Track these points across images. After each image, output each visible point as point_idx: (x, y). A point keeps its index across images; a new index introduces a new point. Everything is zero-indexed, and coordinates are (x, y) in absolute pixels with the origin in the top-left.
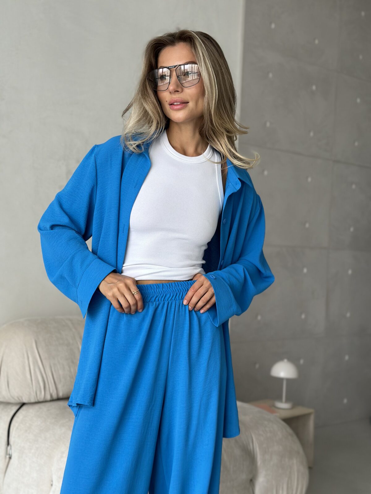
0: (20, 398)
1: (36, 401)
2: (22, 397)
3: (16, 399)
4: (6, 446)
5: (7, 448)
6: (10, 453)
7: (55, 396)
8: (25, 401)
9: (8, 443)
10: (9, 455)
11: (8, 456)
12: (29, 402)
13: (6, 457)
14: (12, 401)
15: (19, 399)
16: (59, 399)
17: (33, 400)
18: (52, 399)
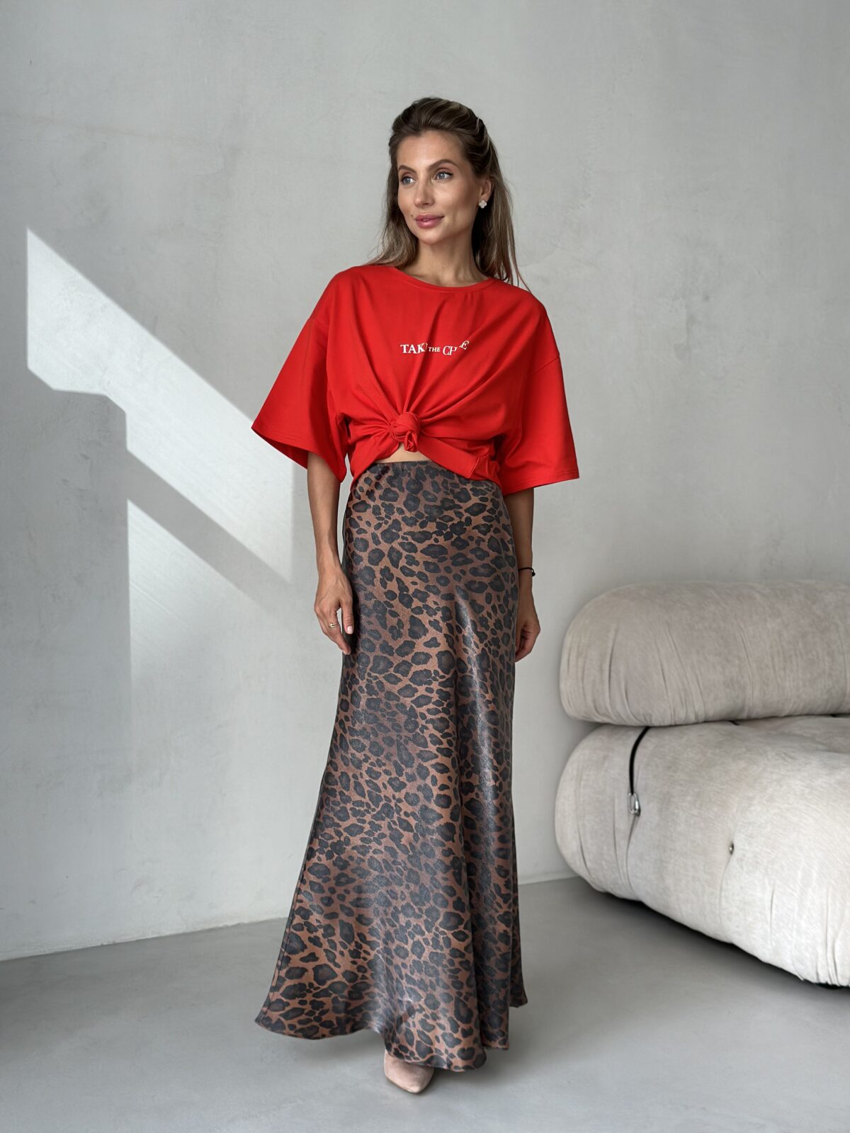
0: (648, 719)
1: (673, 723)
2: (651, 715)
3: (642, 718)
4: (630, 794)
5: (631, 797)
6: (637, 807)
7: (702, 718)
8: (656, 723)
9: (632, 791)
10: (635, 809)
11: (633, 812)
12: (662, 724)
13: (629, 812)
14: (634, 722)
15: (645, 719)
16: (706, 722)
17: (667, 723)
18: (696, 721)
